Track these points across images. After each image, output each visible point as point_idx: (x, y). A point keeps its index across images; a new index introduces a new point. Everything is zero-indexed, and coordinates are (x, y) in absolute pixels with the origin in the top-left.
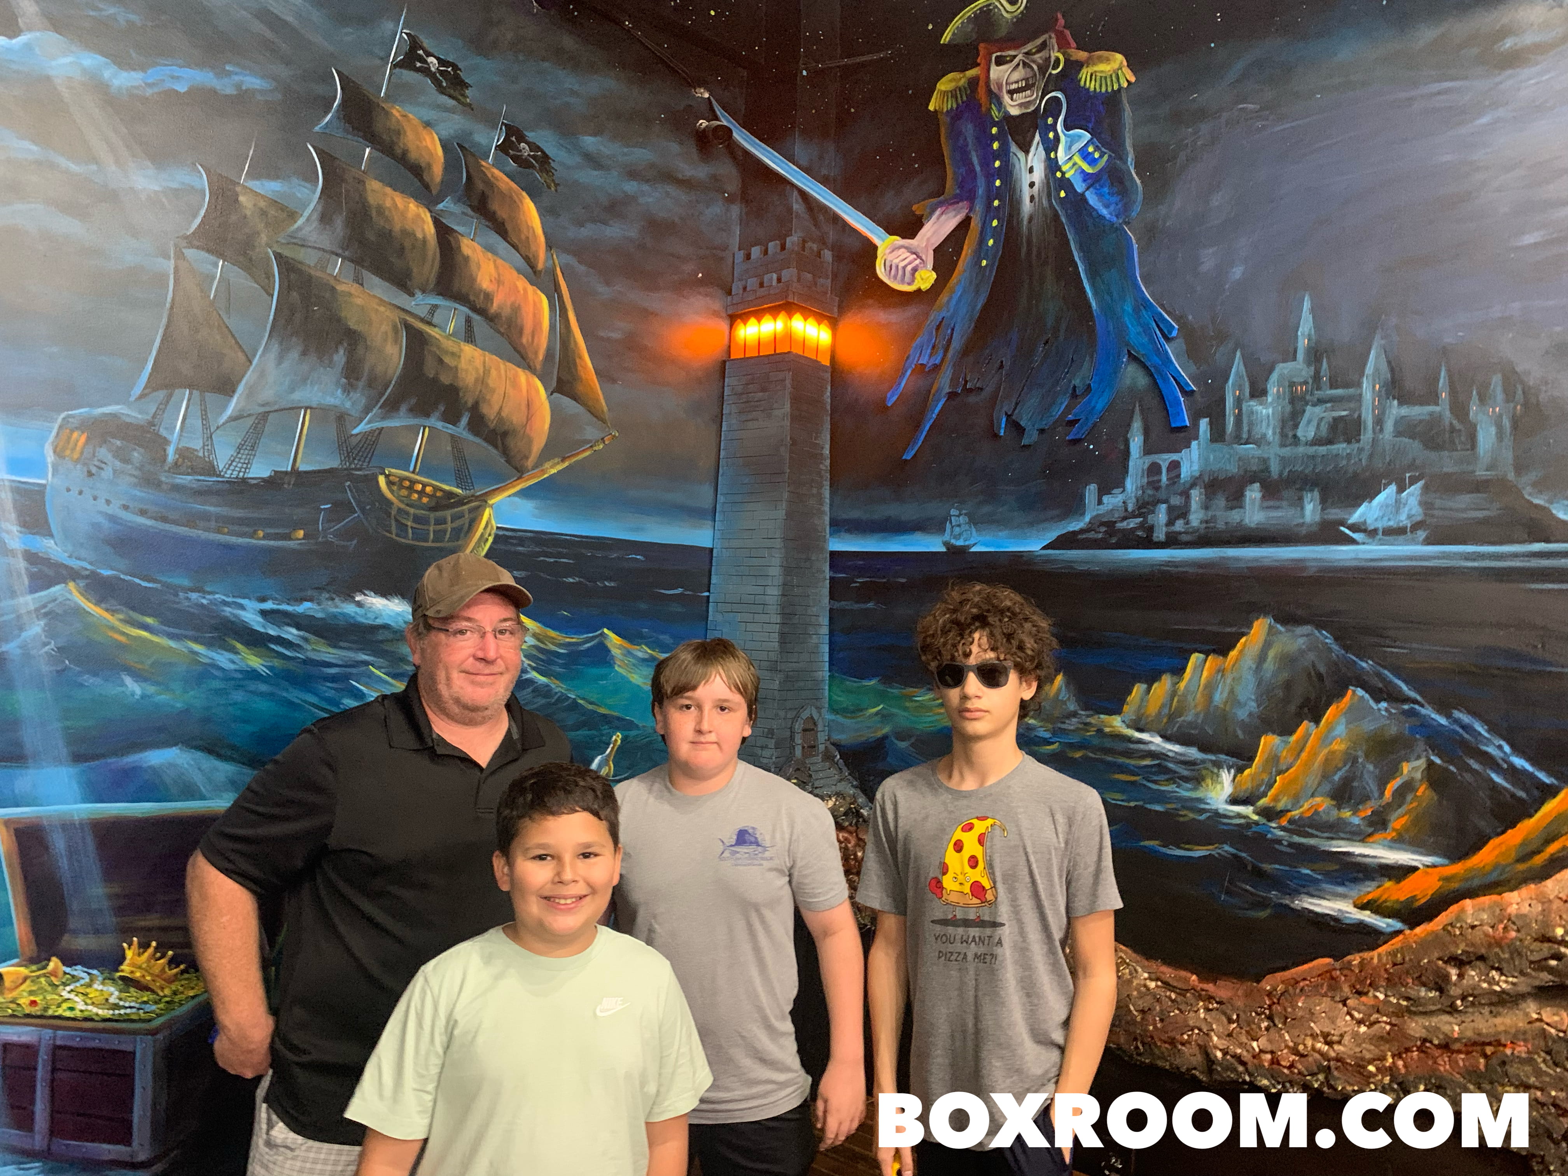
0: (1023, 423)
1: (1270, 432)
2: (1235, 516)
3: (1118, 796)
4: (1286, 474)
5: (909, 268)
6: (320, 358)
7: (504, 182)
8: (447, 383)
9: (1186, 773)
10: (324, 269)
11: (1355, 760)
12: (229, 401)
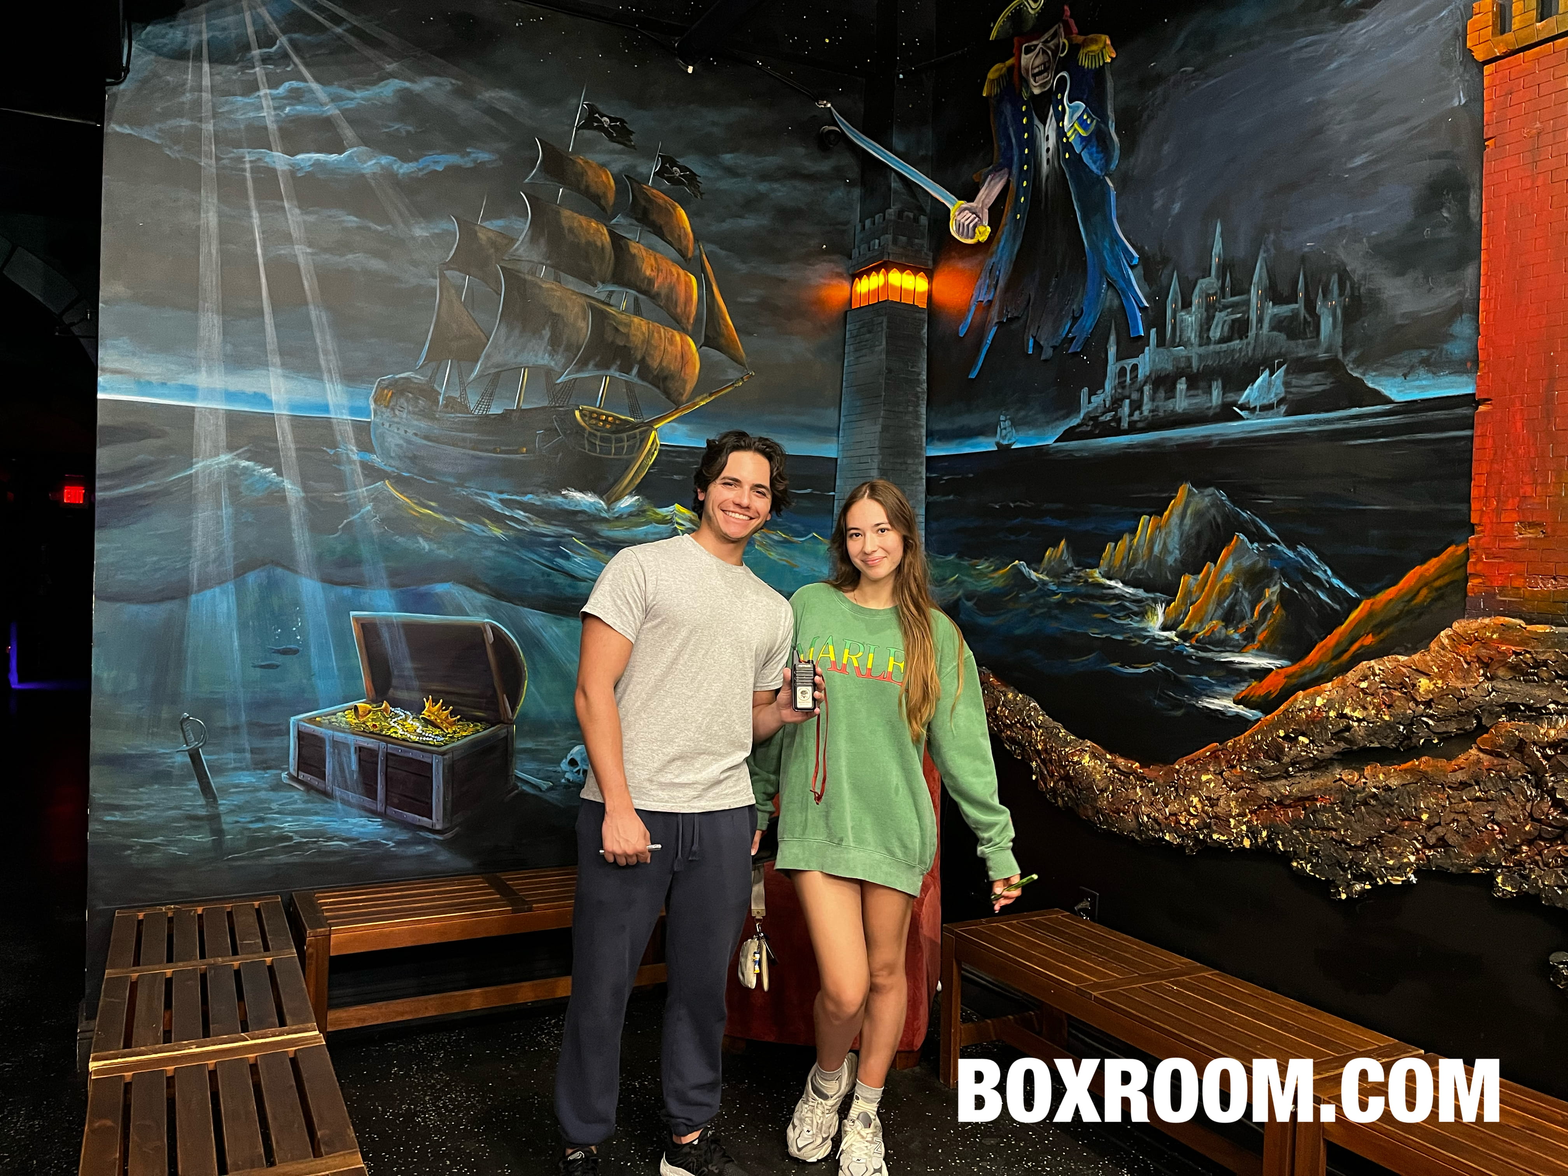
0: (1042, 343)
1: (1193, 335)
2: (1170, 405)
3: (1097, 631)
4: (1201, 367)
5: (971, 225)
6: (534, 334)
7: (662, 198)
8: (622, 344)
9: (1136, 609)
10: (533, 274)
11: (1237, 591)
12: (475, 366)
